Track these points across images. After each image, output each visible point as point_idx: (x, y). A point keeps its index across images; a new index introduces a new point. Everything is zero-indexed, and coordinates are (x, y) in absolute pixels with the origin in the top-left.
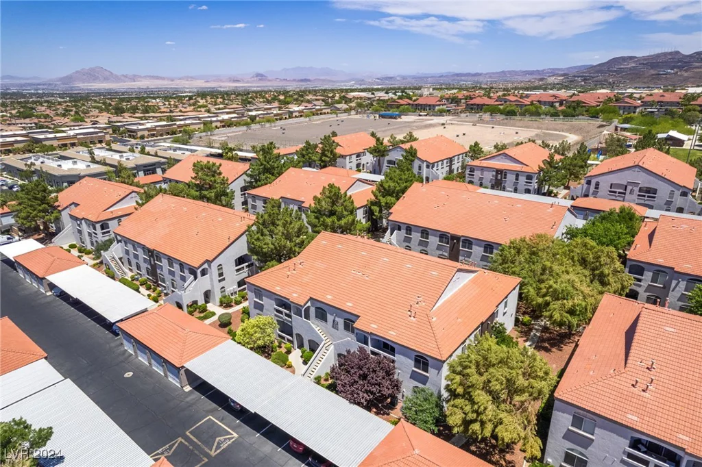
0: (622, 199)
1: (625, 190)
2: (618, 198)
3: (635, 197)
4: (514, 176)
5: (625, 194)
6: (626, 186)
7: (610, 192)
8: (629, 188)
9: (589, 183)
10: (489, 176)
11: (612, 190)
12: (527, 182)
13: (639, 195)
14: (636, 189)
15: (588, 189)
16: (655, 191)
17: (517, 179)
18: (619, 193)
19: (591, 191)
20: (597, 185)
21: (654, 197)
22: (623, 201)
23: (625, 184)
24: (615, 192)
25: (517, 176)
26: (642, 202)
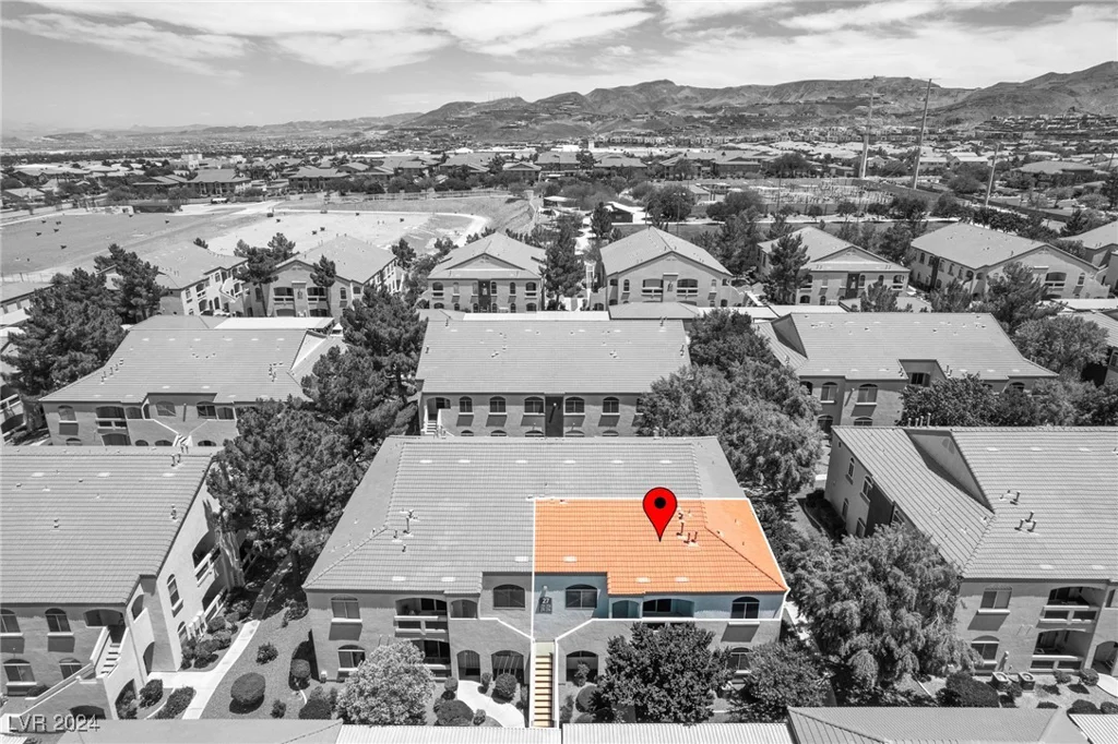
0: (659, 299)
1: (662, 286)
2: (655, 299)
3: (674, 293)
4: (508, 288)
5: (661, 291)
6: (662, 282)
7: (644, 291)
8: (666, 283)
9: (614, 283)
10: (468, 293)
11: (646, 288)
12: (528, 294)
13: (679, 291)
14: (675, 284)
15: (615, 292)
16: (694, 283)
17: (513, 291)
18: (656, 291)
19: (620, 295)
20: (627, 284)
21: (695, 291)
22: (662, 301)
23: (660, 277)
24: (650, 291)
25: (513, 287)
26: (683, 299)
